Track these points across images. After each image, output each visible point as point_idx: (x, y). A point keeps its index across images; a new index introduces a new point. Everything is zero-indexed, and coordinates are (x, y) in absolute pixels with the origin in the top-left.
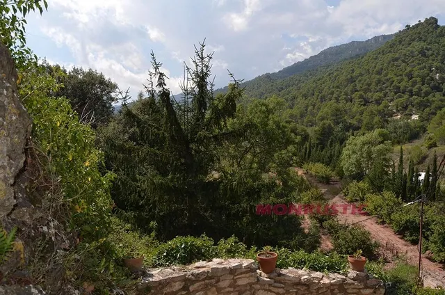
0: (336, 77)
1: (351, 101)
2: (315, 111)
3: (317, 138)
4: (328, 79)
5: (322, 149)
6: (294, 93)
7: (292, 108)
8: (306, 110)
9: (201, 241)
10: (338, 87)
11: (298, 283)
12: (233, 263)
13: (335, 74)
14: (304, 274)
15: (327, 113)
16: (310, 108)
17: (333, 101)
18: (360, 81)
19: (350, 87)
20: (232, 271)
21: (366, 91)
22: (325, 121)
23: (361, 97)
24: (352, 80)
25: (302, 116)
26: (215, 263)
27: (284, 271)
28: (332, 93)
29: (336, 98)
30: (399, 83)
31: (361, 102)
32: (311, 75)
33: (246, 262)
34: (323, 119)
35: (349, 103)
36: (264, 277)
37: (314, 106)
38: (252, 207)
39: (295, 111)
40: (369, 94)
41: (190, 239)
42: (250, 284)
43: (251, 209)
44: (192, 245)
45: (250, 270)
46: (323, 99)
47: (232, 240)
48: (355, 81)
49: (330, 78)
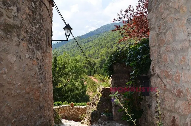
0: (107, 38)
1: (113, 48)
2: (99, 52)
3: (100, 64)
4: (104, 39)
5: (101, 68)
6: (90, 45)
7: (89, 51)
8: (95, 52)
9: (60, 102)
10: (108, 42)
11: (78, 108)
12: (66, 105)
13: (107, 37)
14: (79, 107)
15: (103, 53)
16: (97, 51)
17: (106, 48)
18: (116, 40)
19: (112, 42)
20: (66, 107)
21: (119, 44)
22: (103, 57)
23: (117, 46)
24: (113, 39)
25: (94, 54)
26: (63, 106)
27: (75, 106)
28: (106, 45)
29: (107, 47)
30: (131, 41)
31: (117, 48)
32: (97, 36)
33: (68, 105)
34: (102, 56)
35: (112, 49)
36: (71, 107)
37: (98, 50)
38: (71, 94)
39: (91, 52)
40: (120, 45)
41: (58, 102)
42: (69, 109)
43: (71, 95)
44: (58, 103)
45: (69, 106)
46: (102, 47)
47: (66, 102)
48: (114, 40)
49: (105, 38)
